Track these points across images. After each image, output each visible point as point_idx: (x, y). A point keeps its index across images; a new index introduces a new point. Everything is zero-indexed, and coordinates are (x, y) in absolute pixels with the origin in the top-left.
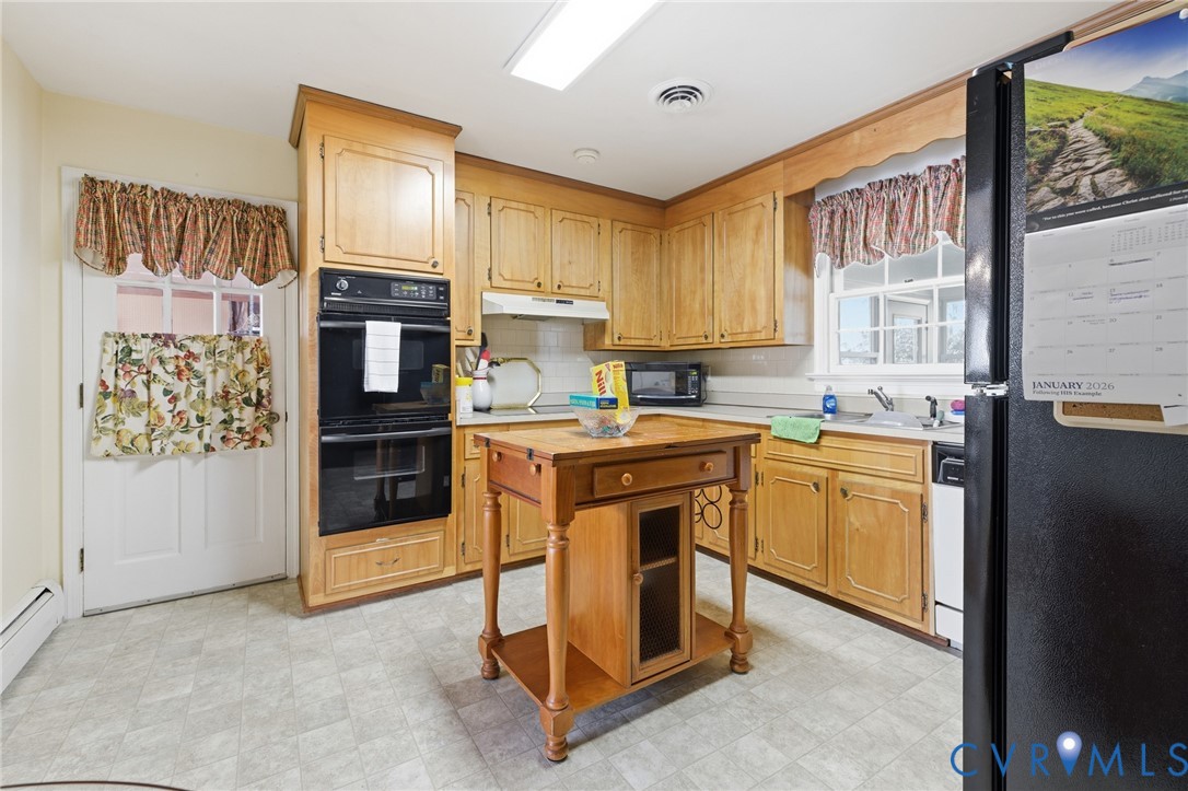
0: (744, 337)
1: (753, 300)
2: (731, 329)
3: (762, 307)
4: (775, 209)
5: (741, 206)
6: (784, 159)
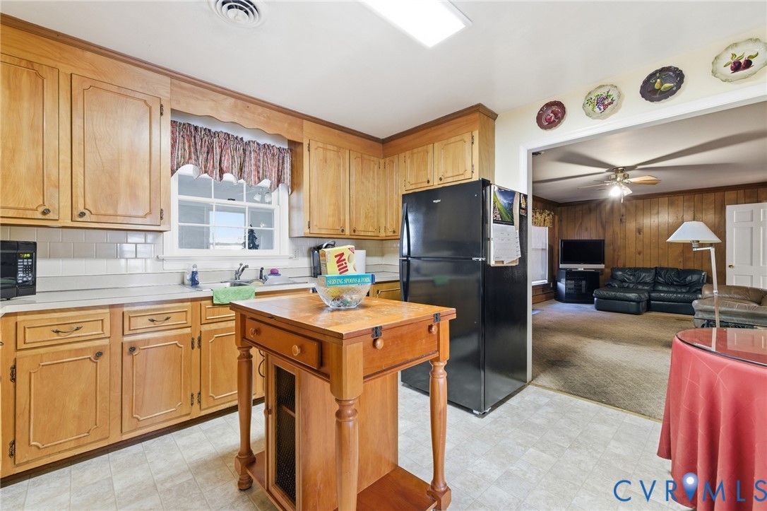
0: (119, 220)
1: (132, 185)
2: (96, 208)
4: (161, 114)
5: (115, 89)
6: (172, 77)
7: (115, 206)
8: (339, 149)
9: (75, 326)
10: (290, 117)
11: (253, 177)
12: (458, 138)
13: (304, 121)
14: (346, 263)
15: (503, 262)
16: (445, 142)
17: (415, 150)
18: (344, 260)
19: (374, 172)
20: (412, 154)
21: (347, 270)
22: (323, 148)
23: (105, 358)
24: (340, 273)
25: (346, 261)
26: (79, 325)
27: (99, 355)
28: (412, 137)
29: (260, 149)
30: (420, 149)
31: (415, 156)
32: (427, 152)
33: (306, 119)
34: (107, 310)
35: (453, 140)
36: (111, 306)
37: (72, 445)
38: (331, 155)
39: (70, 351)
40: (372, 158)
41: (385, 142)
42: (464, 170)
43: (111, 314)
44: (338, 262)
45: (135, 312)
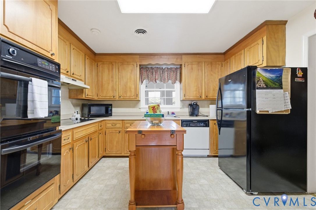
0: (127, 98)
1: (130, 88)
2: (123, 95)
3: (133, 90)
4: (137, 67)
5: (126, 63)
6: (139, 55)
7: (127, 94)
8: (199, 63)
9: (115, 124)
10: (177, 56)
11: (166, 80)
12: (256, 43)
13: (183, 56)
14: (156, 110)
15: (268, 111)
16: (249, 47)
17: (236, 55)
18: (155, 109)
19: (218, 69)
20: (235, 57)
21: (157, 112)
22: (191, 64)
23: (121, 133)
24: (154, 113)
25: (156, 109)
26: (116, 124)
27: (119, 132)
28: (235, 48)
29: (168, 70)
30: (238, 53)
31: (236, 57)
32: (241, 54)
33: (183, 55)
34: (121, 121)
35: (253, 45)
36: (122, 120)
37: (115, 153)
38: (195, 66)
39: (114, 130)
40: (217, 63)
41: (224, 54)
42: (258, 60)
43: (122, 122)
44: (153, 109)
45: (127, 122)
